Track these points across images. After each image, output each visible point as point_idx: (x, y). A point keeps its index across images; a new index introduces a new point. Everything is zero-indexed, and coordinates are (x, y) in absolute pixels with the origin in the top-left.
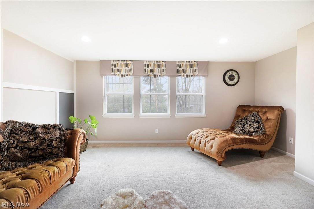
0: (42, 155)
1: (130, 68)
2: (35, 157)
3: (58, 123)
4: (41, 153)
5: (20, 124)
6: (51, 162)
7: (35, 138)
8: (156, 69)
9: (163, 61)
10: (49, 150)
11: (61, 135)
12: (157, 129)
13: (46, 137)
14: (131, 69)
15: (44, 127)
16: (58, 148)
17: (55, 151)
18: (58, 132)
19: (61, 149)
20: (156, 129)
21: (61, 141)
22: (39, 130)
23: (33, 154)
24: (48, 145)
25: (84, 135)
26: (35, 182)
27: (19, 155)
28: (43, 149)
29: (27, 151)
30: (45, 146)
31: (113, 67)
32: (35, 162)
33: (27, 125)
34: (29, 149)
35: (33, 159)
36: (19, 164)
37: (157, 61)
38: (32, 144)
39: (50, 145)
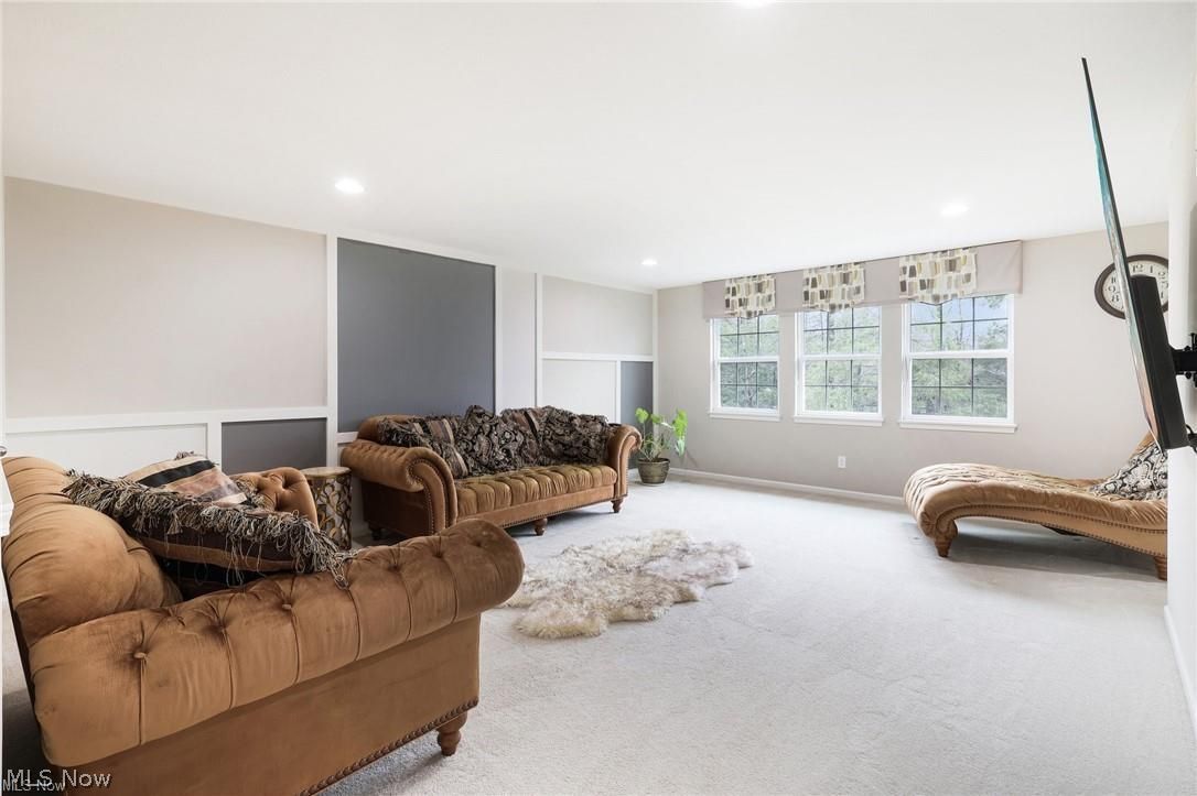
0: (576, 456)
1: (767, 293)
2: (569, 456)
3: (619, 422)
4: (575, 453)
5: (558, 411)
6: (585, 466)
7: (571, 432)
8: (837, 289)
9: (856, 264)
10: (585, 451)
11: (603, 433)
12: (844, 458)
13: (583, 432)
14: (770, 297)
15: (583, 417)
16: (597, 451)
17: (592, 453)
18: (599, 426)
19: (601, 452)
20: (840, 458)
21: (600, 441)
22: (577, 422)
23: (567, 452)
24: (584, 444)
25: (638, 437)
26: (561, 477)
27: (553, 450)
28: (578, 448)
29: (560, 446)
30: (580, 444)
31: (730, 296)
32: (569, 462)
33: (564, 413)
34: (564, 445)
35: (566, 458)
36: (553, 462)
37: (840, 266)
38: (567, 439)
39: (586, 444)
